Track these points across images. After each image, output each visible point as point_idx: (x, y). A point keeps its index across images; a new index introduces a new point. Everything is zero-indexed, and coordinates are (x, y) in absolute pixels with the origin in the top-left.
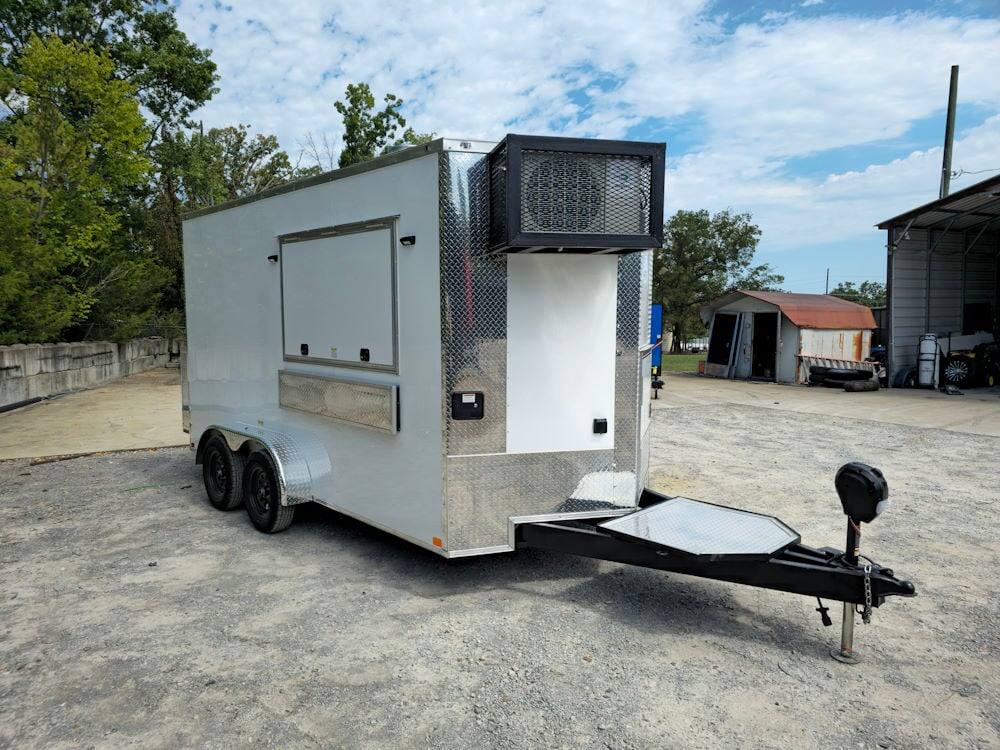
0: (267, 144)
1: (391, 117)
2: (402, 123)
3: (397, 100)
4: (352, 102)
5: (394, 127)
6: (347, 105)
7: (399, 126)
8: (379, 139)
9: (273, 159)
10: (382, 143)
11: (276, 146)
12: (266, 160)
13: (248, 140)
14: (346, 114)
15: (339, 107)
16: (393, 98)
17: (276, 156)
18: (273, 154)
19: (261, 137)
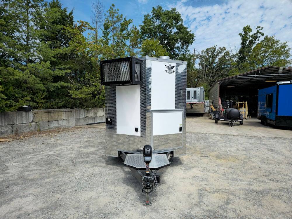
0: (222, 49)
1: (258, 34)
2: (263, 35)
3: (261, 28)
4: (244, 32)
5: (260, 37)
6: (243, 33)
7: (261, 36)
8: (254, 42)
9: (224, 54)
10: (255, 43)
11: (225, 49)
12: (223, 54)
13: (216, 50)
14: (242, 36)
15: (240, 35)
16: (259, 27)
17: (225, 53)
18: (224, 52)
19: (220, 48)
